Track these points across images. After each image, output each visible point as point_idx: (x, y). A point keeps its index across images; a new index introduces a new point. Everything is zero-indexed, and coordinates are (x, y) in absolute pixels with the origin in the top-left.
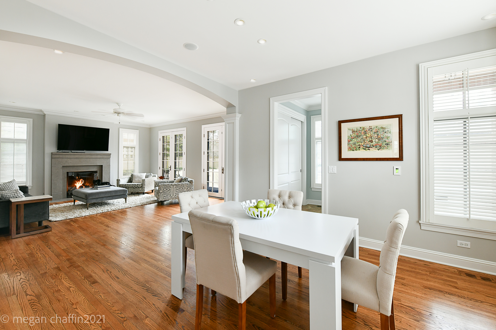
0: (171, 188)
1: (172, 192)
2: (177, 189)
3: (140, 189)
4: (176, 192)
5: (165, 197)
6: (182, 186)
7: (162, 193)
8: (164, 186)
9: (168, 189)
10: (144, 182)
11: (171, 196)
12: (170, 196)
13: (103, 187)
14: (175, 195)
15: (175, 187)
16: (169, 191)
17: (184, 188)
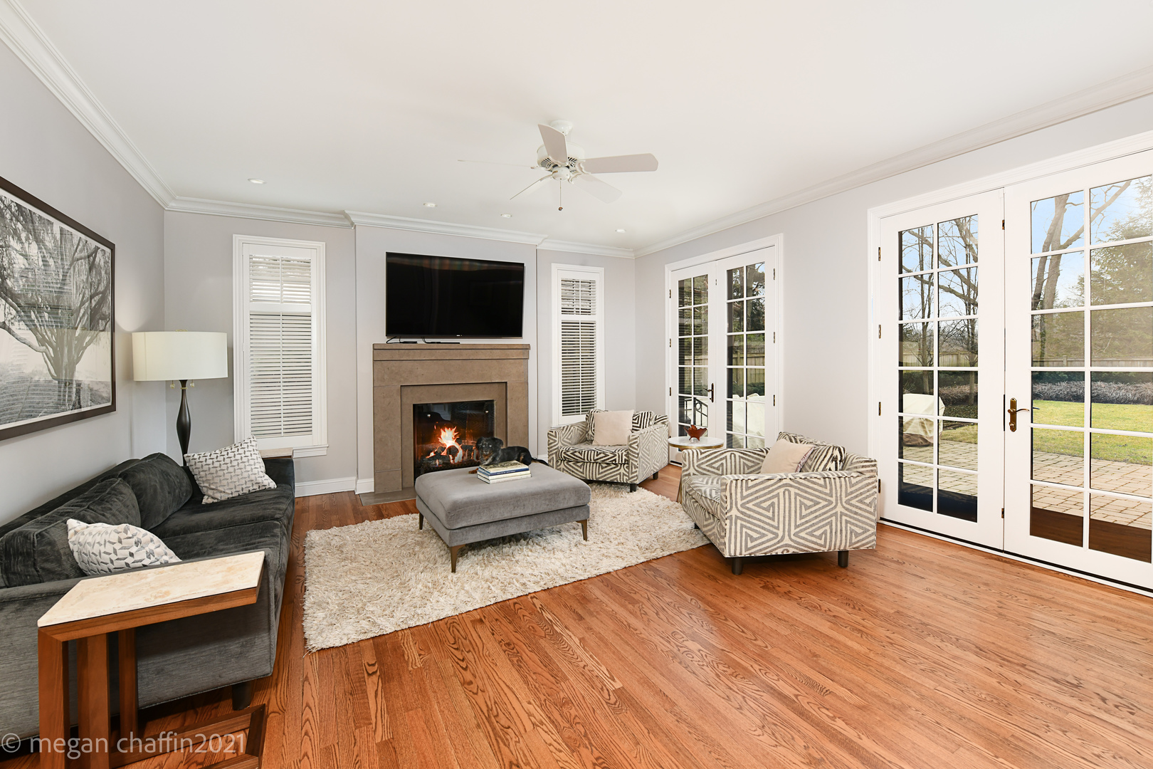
0: (775, 500)
1: (781, 519)
2: (801, 503)
3: (622, 471)
4: (802, 517)
5: (753, 540)
6: (827, 491)
7: (739, 522)
8: (748, 488)
9: (765, 505)
10: (634, 446)
11: (777, 535)
12: (771, 536)
13: (506, 473)
14: (793, 531)
15: (796, 494)
16: (770, 514)
17: (833, 499)
